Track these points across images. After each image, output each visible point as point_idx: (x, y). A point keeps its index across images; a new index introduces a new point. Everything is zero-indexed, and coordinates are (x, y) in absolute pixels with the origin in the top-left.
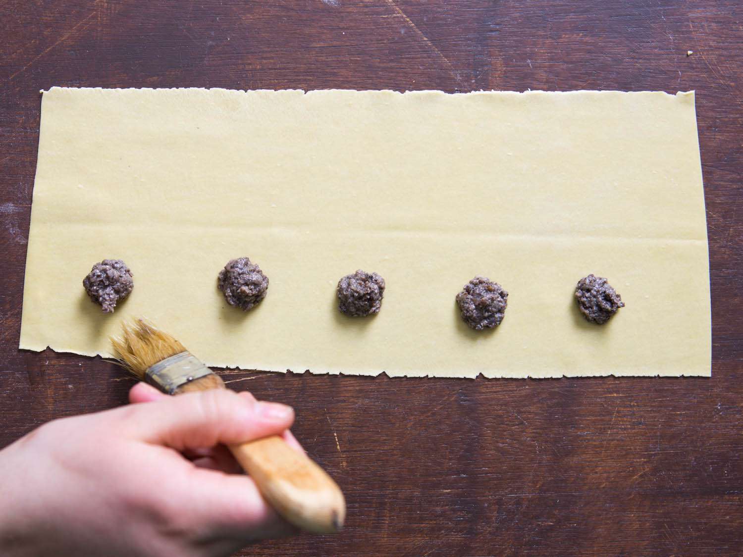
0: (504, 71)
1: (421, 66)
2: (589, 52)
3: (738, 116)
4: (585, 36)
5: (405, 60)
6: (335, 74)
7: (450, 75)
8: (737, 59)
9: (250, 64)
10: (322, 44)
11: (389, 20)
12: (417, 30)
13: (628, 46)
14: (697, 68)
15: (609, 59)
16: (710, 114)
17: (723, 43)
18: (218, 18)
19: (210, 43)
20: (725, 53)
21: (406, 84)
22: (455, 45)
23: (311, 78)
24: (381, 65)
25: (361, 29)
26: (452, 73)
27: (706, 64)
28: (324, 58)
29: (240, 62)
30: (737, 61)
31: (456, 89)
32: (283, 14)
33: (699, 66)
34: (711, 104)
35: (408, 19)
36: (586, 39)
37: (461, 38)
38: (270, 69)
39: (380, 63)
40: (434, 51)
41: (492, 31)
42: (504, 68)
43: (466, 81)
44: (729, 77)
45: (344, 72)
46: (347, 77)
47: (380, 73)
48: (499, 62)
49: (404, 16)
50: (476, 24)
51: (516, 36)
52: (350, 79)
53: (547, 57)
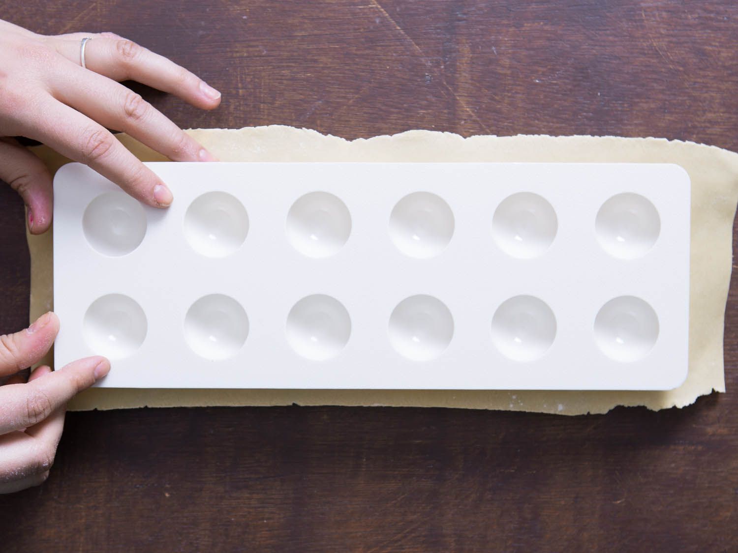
0: (471, 58)
1: (395, 52)
2: (548, 39)
3: (685, 98)
4: (546, 24)
5: (380, 48)
6: (315, 61)
7: (421, 61)
8: (686, 45)
9: (237, 52)
10: (303, 33)
11: (365, 11)
12: (390, 20)
13: (585, 34)
14: (648, 54)
15: (568, 46)
16: (661, 96)
17: (673, 30)
18: (208, 10)
19: (201, 32)
20: (674, 39)
21: (381, 70)
22: (425, 34)
23: (293, 64)
24: (359, 53)
25: (340, 19)
26: (423, 60)
27: (657, 51)
28: (305, 46)
29: (228, 49)
30: (685, 47)
31: (427, 74)
32: (268, 5)
33: (650, 52)
34: (661, 88)
35: (382, 10)
36: (546, 28)
37: (431, 27)
38: (257, 56)
39: (356, 50)
40: (406, 39)
41: (459, 20)
42: (471, 55)
43: (435, 67)
44: (678, 62)
45: (324, 59)
46: (327, 64)
47: (357, 60)
48: (466, 49)
49: (379, 7)
50: (445, 14)
51: (482, 25)
52: (329, 66)
53: (509, 45)
